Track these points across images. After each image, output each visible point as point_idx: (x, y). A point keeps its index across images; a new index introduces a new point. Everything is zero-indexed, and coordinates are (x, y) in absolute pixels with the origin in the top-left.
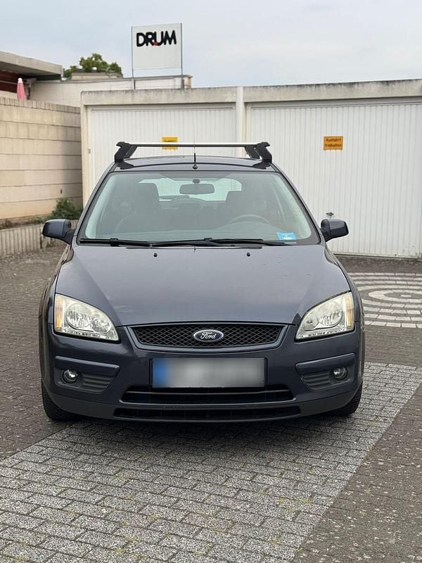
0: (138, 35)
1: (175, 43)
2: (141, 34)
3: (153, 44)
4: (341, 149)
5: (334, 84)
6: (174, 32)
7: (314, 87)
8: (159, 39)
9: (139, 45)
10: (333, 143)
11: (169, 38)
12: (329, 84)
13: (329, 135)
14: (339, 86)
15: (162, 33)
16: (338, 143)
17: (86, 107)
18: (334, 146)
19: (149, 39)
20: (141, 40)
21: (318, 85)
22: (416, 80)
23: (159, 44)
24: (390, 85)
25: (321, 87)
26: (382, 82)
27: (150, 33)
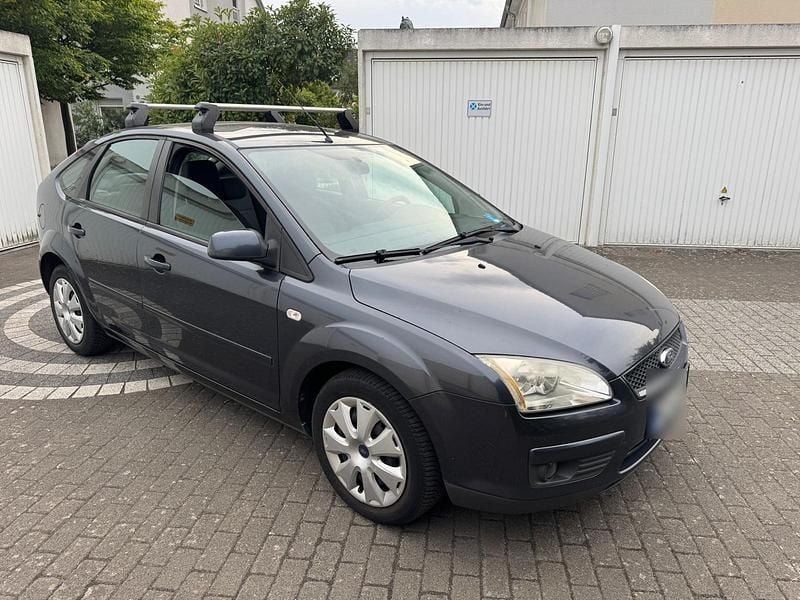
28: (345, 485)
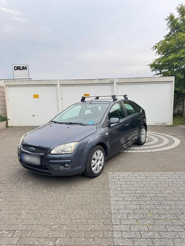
0: (15, 67)
1: (26, 69)
2: (16, 67)
3: (19, 70)
6: (26, 66)
8: (21, 69)
9: (15, 70)
11: (24, 68)
15: (22, 67)
17: (6, 85)
19: (18, 68)
20: (16, 68)
23: (22, 70)
27: (19, 67)
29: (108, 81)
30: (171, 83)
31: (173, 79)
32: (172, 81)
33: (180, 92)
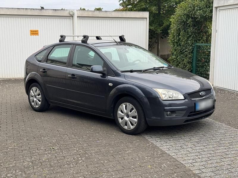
4: (38, 35)
5: (33, 9)
7: (25, 10)
10: (34, 33)
12: (31, 9)
13: (32, 29)
14: (36, 10)
16: (36, 33)
18: (35, 34)
21: (27, 9)
22: (66, 10)
24: (57, 11)
25: (28, 10)
26: (54, 10)
28: (122, 126)
29: (66, 14)
30: (145, 20)
31: (146, 14)
32: (146, 18)
33: (155, 32)
